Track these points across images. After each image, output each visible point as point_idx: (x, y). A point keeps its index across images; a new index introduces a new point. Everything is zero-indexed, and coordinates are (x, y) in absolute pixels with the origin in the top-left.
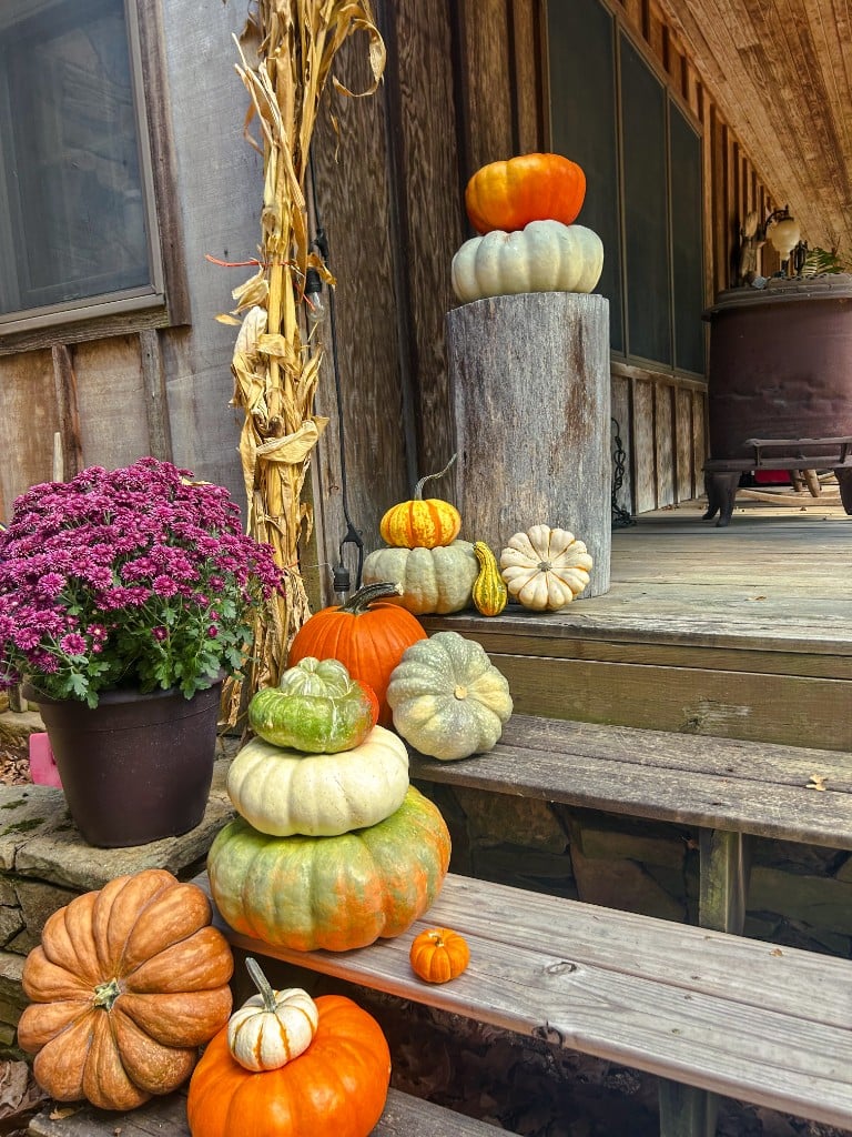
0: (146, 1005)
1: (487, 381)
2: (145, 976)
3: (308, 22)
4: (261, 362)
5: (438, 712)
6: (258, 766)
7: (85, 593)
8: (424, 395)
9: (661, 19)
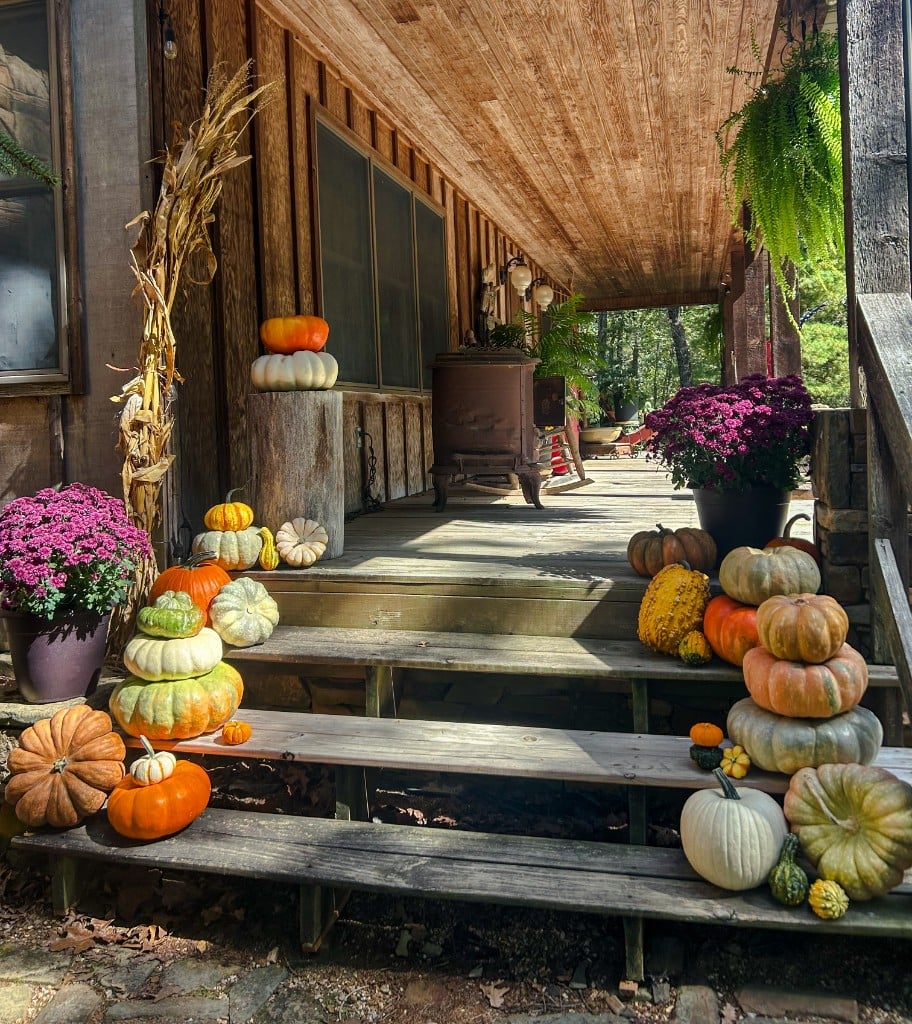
0: (84, 766)
1: (271, 436)
2: (83, 752)
3: (174, 251)
4: (137, 426)
5: (239, 619)
6: (144, 645)
7: (58, 557)
8: (231, 432)
9: (408, 145)
